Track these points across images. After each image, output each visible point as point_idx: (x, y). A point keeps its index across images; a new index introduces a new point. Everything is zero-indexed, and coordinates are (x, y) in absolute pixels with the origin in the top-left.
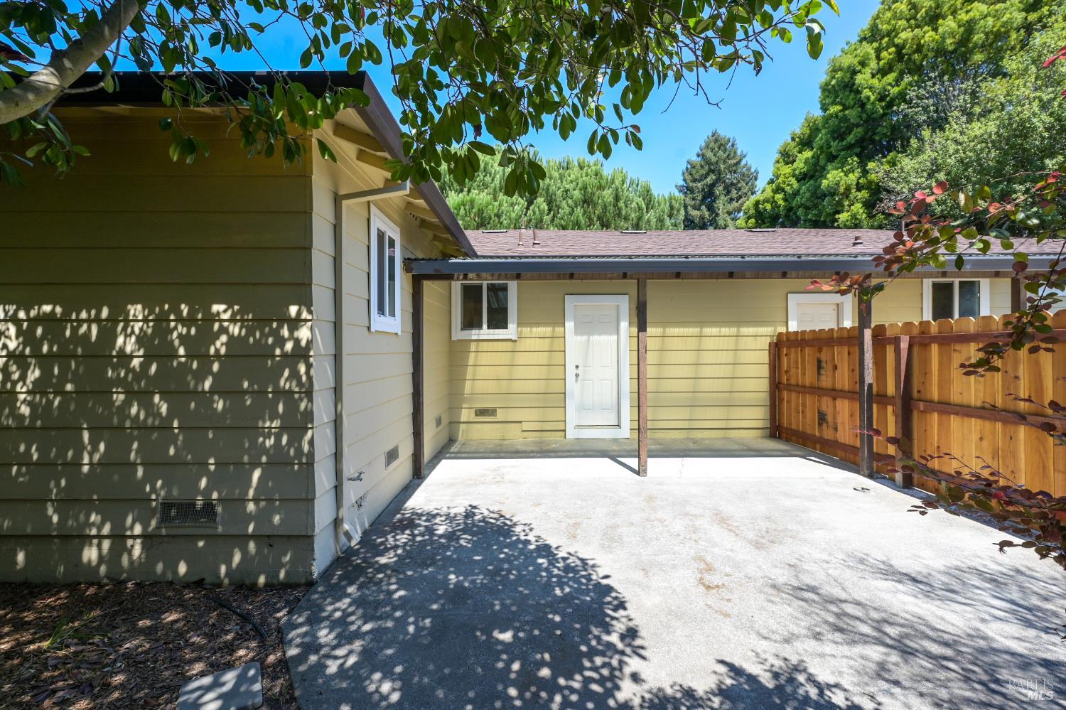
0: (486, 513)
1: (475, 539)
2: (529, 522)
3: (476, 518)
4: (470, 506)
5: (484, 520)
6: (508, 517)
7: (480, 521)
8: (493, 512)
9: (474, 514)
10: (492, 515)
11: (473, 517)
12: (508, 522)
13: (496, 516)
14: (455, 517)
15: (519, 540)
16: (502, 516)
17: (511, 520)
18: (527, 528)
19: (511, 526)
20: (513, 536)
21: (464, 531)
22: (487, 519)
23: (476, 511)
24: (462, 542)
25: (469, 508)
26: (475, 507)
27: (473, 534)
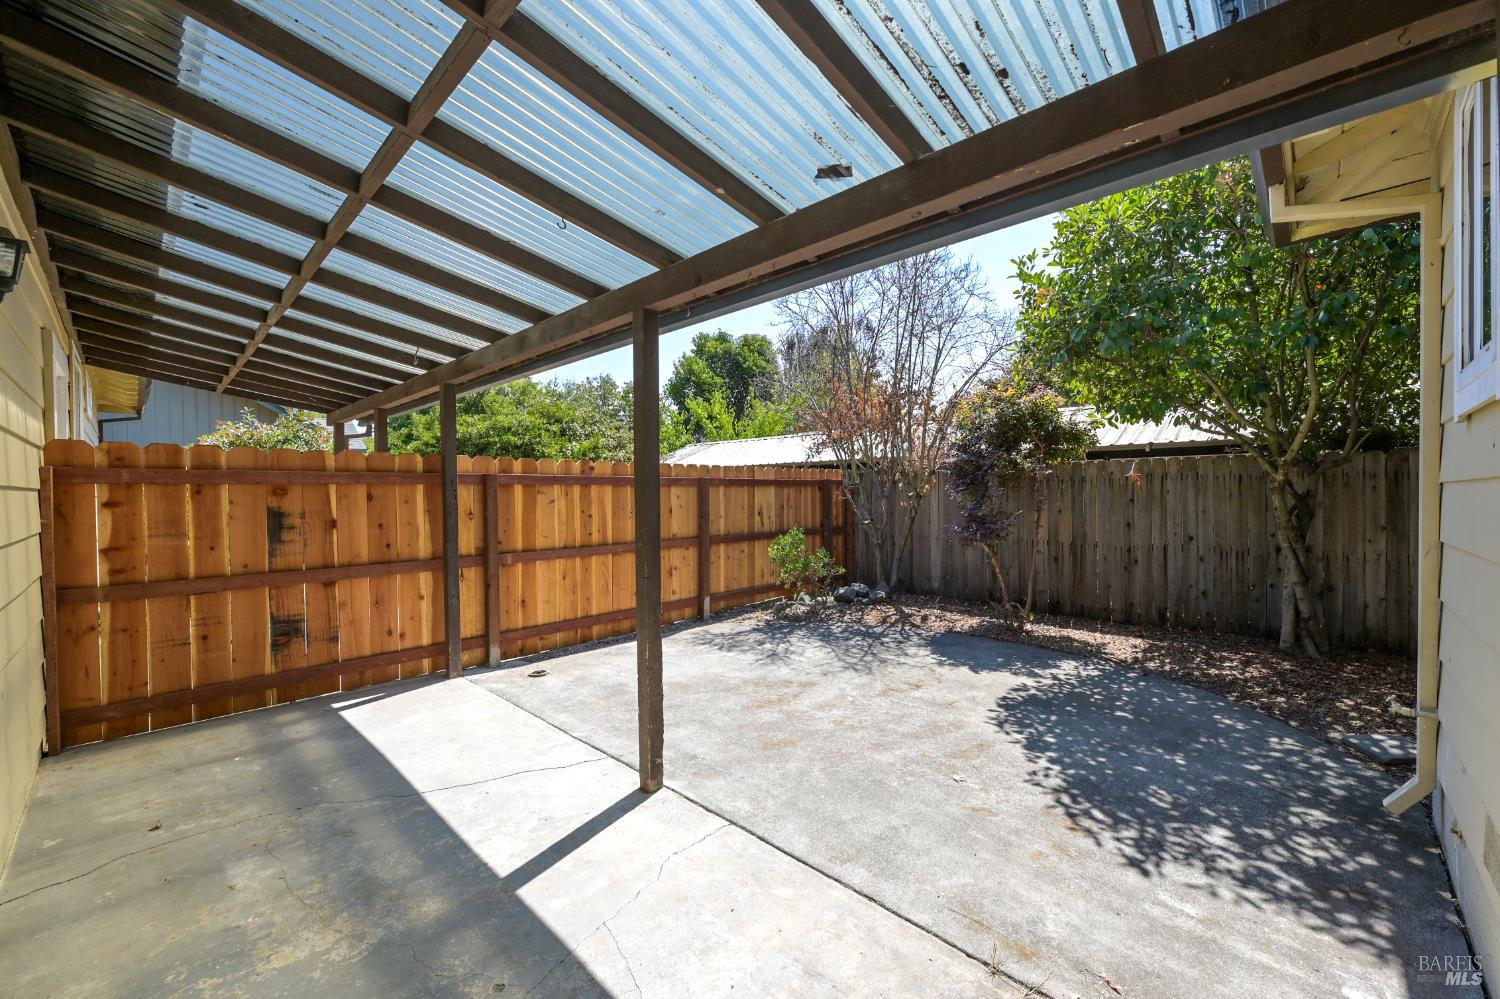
0: (1106, 836)
1: (1142, 794)
2: (1029, 786)
3: (1133, 833)
4: (1146, 873)
5: (1116, 824)
6: (1060, 810)
7: (1126, 822)
8: (1089, 832)
9: (1138, 843)
10: (1095, 827)
11: (1142, 838)
12: (1066, 799)
13: (1087, 823)
14: (1187, 856)
15: (1065, 767)
16: (1072, 816)
17: (1058, 801)
18: (1040, 778)
19: (1065, 791)
20: (1072, 776)
21: (1164, 816)
22: (1109, 820)
23: (1130, 851)
24: (1168, 798)
25: (1150, 867)
26: (1132, 863)
27: (1145, 804)
